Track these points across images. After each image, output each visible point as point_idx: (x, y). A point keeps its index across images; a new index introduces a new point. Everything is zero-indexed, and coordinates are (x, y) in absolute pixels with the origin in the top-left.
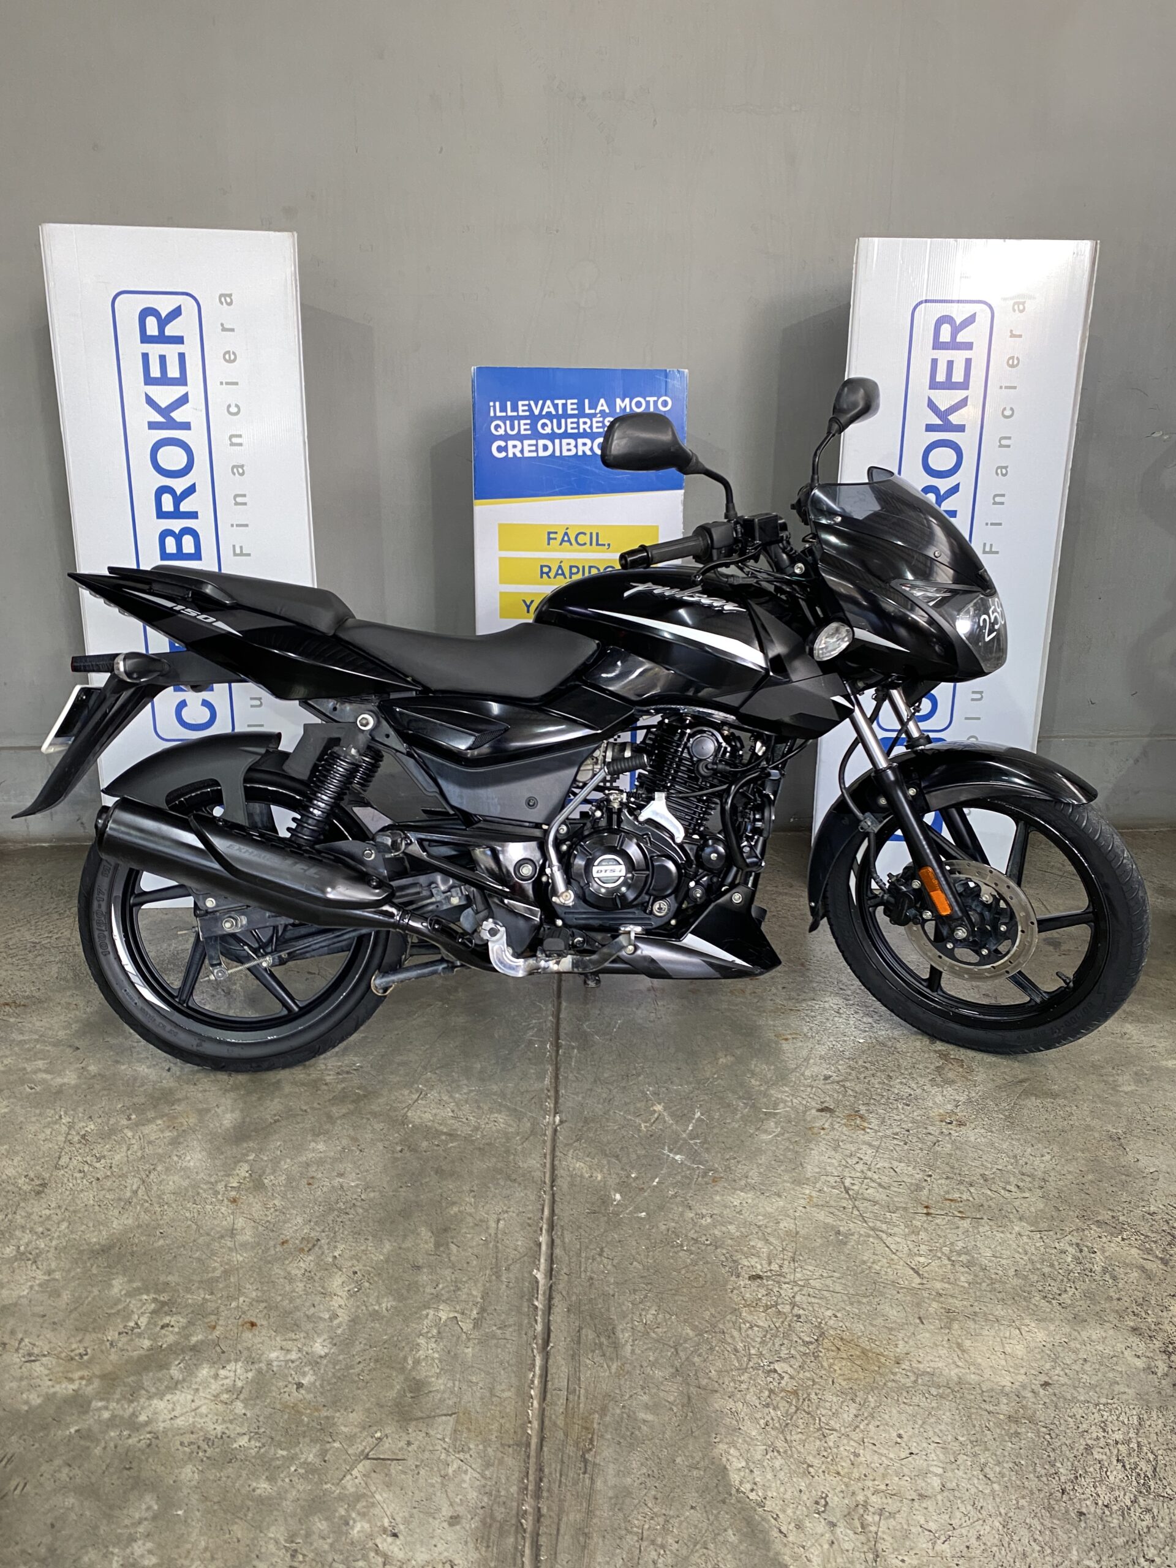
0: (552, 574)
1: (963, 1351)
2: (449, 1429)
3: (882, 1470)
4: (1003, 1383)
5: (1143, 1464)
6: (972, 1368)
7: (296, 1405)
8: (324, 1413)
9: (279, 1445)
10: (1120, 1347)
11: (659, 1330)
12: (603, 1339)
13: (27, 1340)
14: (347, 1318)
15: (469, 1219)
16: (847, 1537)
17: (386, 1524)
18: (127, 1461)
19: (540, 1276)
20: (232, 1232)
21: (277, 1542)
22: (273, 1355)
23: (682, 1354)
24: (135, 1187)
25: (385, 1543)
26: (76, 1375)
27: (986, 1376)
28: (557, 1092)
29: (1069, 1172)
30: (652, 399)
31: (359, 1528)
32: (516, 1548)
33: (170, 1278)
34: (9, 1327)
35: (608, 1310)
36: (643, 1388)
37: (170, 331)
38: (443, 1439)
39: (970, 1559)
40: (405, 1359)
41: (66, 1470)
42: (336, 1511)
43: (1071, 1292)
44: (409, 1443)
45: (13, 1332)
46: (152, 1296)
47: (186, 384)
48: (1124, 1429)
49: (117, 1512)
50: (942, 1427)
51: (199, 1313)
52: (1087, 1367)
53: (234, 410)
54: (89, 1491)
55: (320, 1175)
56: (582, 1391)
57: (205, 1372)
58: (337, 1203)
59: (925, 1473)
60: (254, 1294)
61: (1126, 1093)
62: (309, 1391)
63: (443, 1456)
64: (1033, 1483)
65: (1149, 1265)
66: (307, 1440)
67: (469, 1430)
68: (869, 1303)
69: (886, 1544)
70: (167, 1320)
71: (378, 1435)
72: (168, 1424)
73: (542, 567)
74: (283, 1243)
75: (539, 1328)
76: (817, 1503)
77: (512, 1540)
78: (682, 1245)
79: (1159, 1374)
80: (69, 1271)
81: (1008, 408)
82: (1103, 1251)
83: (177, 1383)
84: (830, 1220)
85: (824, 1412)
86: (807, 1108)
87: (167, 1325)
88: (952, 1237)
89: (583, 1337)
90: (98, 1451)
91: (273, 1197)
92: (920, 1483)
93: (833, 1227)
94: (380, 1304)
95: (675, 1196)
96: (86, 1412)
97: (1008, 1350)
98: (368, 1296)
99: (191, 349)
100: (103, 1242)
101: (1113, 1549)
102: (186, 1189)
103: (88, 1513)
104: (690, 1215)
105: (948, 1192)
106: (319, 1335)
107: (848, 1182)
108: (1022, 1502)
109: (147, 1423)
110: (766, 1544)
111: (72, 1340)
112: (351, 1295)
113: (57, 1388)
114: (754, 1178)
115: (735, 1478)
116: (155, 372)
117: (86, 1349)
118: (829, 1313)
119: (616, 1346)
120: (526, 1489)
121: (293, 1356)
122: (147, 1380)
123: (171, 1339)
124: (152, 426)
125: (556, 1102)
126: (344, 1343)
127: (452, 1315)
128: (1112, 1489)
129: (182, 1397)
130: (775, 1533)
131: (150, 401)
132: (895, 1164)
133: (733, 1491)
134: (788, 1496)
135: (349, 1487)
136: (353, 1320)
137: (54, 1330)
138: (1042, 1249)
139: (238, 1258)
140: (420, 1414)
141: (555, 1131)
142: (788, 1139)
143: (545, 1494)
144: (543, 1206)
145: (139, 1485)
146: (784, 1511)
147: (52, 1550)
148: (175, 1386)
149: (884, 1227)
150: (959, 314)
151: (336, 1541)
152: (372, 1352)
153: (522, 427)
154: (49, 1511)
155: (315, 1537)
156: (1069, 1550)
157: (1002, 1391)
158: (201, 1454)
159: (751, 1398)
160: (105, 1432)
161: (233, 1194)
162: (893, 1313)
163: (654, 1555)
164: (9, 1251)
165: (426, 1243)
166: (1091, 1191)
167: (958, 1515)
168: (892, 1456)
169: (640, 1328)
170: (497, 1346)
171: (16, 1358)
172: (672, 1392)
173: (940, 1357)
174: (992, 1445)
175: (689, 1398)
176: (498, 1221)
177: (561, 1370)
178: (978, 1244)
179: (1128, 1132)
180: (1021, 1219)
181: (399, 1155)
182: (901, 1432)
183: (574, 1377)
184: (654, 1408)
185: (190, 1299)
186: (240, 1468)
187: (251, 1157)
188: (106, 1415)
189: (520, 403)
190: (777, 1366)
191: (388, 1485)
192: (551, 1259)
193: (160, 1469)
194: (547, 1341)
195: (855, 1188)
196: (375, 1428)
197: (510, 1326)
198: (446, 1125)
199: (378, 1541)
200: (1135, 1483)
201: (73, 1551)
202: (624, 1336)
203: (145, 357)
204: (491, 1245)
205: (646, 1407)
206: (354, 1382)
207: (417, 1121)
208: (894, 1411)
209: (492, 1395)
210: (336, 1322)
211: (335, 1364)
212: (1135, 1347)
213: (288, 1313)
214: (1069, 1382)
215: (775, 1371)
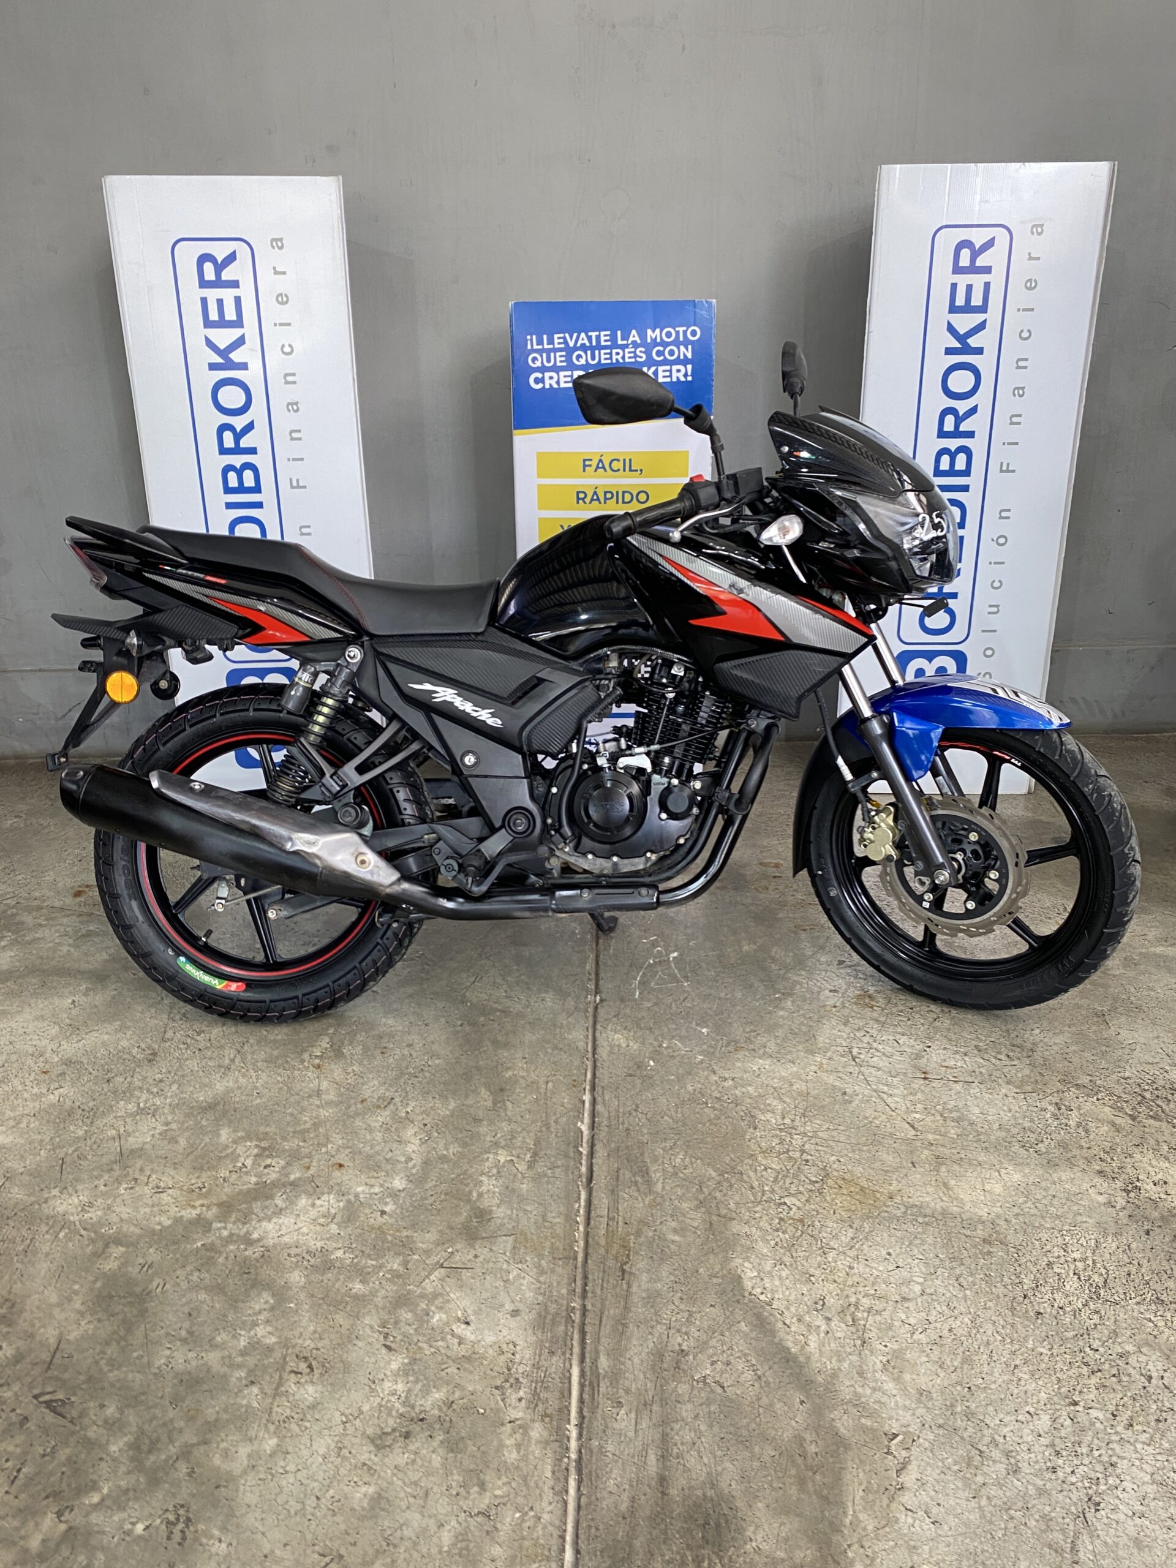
0: (588, 500)
1: (948, 1189)
2: (509, 1246)
3: (872, 1279)
4: (981, 1213)
5: (1096, 1277)
6: (955, 1203)
7: (380, 1227)
8: (405, 1233)
9: (369, 1256)
10: (1085, 1186)
11: (686, 1171)
12: (639, 1179)
13: (154, 1176)
14: (420, 1161)
15: (522, 1081)
16: (839, 1328)
17: (460, 1314)
18: (246, 1268)
19: (584, 1128)
20: (318, 1093)
21: (372, 1327)
22: (360, 1189)
23: (704, 1190)
24: (232, 1056)
25: (460, 1329)
26: (198, 1203)
27: (967, 1208)
28: (597, 975)
29: (1055, 1044)
30: (681, 329)
31: (437, 1318)
32: (566, 1334)
33: (268, 1129)
34: (138, 1165)
35: (642, 1154)
36: (672, 1216)
37: (226, 275)
38: (504, 1254)
39: (942, 1345)
40: (470, 1192)
41: (196, 1274)
42: (418, 1305)
43: (1046, 1142)
44: (476, 1256)
45: (142, 1170)
46: (255, 1143)
47: (242, 327)
48: (1082, 1250)
49: (241, 1305)
50: (926, 1247)
51: (294, 1156)
52: (1055, 1202)
53: (287, 349)
54: (218, 1289)
55: (391, 1046)
56: (621, 1219)
57: (303, 1201)
58: (407, 1068)
59: (908, 1282)
60: (340, 1142)
61: (1114, 976)
62: (391, 1216)
63: (505, 1266)
64: (1001, 1290)
65: (1118, 1121)
66: (392, 1253)
67: (526, 1248)
68: (869, 1151)
69: (872, 1334)
70: (269, 1161)
71: (450, 1250)
72: (276, 1241)
73: (578, 493)
74: (362, 1102)
75: (584, 1169)
76: (816, 1303)
77: (562, 1328)
78: (706, 1103)
79: (1118, 1208)
80: (183, 1123)
81: (1025, 331)
82: (1079, 1108)
83: (281, 1209)
84: (837, 1083)
85: (825, 1235)
86: (821, 990)
87: (269, 1166)
88: (945, 1098)
89: (621, 1176)
90: (221, 1260)
91: (352, 1064)
92: (904, 1289)
93: (840, 1089)
94: (447, 1150)
95: (702, 1062)
96: (209, 1231)
97: (987, 1187)
98: (437, 1143)
99: (246, 292)
100: (210, 1100)
101: (1064, 1341)
102: (277, 1058)
103: (217, 1306)
104: (715, 1078)
105: (945, 1060)
106: (397, 1174)
107: (855, 1051)
108: (989, 1304)
109: (259, 1240)
110: (773, 1333)
111: (191, 1176)
112: (423, 1142)
113: (183, 1213)
114: (772, 1047)
115: (748, 1284)
116: (214, 316)
117: (203, 1183)
118: (833, 1158)
119: (649, 1183)
120: (574, 1291)
121: (377, 1190)
122: (257, 1206)
123: (274, 1176)
124: (213, 367)
125: (597, 985)
126: (418, 1180)
127: (509, 1158)
128: (1067, 1296)
129: (287, 1221)
130: (780, 1325)
131: (209, 343)
132: (898, 1037)
133: (746, 1294)
134: (792, 1298)
135: (428, 1287)
136: (425, 1163)
137: (175, 1169)
138: (1025, 1108)
139: (324, 1113)
140: (484, 1235)
141: (596, 1008)
142: (803, 1015)
143: (590, 1295)
144: (586, 1070)
145: (256, 1284)
146: (788, 1309)
147: (190, 1333)
148: (280, 1212)
149: (885, 1089)
150: (978, 238)
151: (420, 1327)
152: (443, 1187)
153: (558, 359)
154: (187, 1303)
155: (402, 1324)
156: (1026, 1339)
157: (979, 1220)
158: (305, 1263)
159: (764, 1224)
160: (225, 1246)
161: (317, 1061)
162: (890, 1159)
163: (679, 1340)
164: (132, 1107)
165: (485, 1100)
166: (1075, 1059)
167: (934, 1313)
168: (881, 1268)
169: (670, 1169)
170: (548, 1183)
171: (147, 1190)
172: (696, 1219)
173: (928, 1193)
174: (967, 1261)
175: (711, 1224)
176: (547, 1083)
177: (602, 1202)
178: (969, 1103)
179: (1113, 1009)
180: (1008, 1083)
181: (459, 1028)
182: (891, 1251)
183: (614, 1206)
184: (679, 1231)
185: (286, 1145)
186: (339, 1273)
187: (331, 1031)
188: (225, 1233)
189: (556, 336)
190: (786, 1200)
191: (461, 1287)
192: (593, 1115)
193: (273, 1273)
194: (590, 1179)
195: (862, 1056)
196: (447, 1245)
197: (558, 1167)
198: (500, 1003)
199: (454, 1327)
200: (1087, 1291)
201: (208, 1333)
202: (656, 1176)
203: (204, 301)
204: (541, 1102)
205: (675, 1231)
206: (427, 1210)
207: (475, 1000)
208: (885, 1235)
209: (545, 1220)
210: (410, 1164)
211: (411, 1197)
212: (1099, 1186)
213: (369, 1157)
214: (1038, 1213)
215: (785, 1204)
